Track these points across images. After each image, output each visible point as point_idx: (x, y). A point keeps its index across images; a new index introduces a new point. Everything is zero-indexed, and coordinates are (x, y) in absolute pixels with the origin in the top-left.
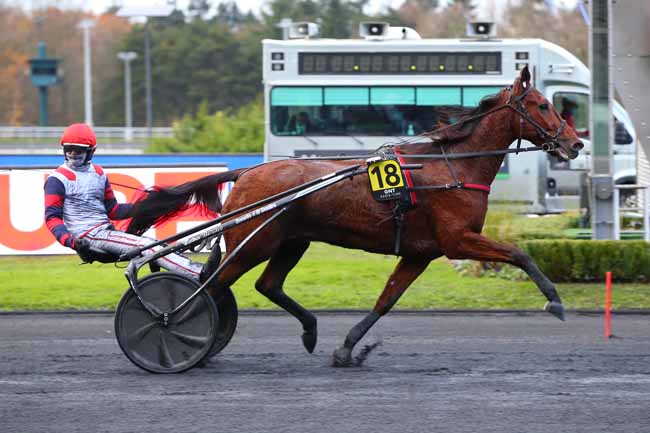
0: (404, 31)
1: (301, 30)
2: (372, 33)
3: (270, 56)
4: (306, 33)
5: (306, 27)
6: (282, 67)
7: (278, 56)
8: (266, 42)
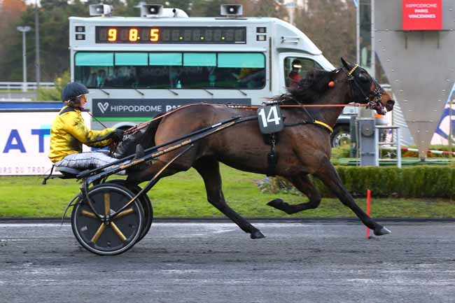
0: (174, 11)
1: (98, 10)
2: (151, 13)
3: (74, 29)
4: (103, 12)
5: (102, 7)
6: (84, 38)
7: (80, 29)
8: (72, 18)
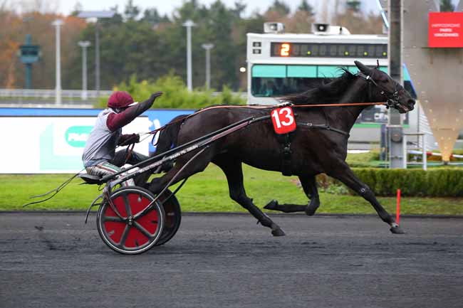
0: (341, 29)
1: (272, 27)
2: (319, 30)
3: (252, 44)
4: (276, 29)
5: (276, 25)
6: (260, 52)
7: (257, 45)
8: (249, 35)
